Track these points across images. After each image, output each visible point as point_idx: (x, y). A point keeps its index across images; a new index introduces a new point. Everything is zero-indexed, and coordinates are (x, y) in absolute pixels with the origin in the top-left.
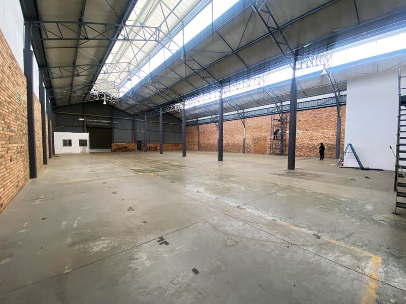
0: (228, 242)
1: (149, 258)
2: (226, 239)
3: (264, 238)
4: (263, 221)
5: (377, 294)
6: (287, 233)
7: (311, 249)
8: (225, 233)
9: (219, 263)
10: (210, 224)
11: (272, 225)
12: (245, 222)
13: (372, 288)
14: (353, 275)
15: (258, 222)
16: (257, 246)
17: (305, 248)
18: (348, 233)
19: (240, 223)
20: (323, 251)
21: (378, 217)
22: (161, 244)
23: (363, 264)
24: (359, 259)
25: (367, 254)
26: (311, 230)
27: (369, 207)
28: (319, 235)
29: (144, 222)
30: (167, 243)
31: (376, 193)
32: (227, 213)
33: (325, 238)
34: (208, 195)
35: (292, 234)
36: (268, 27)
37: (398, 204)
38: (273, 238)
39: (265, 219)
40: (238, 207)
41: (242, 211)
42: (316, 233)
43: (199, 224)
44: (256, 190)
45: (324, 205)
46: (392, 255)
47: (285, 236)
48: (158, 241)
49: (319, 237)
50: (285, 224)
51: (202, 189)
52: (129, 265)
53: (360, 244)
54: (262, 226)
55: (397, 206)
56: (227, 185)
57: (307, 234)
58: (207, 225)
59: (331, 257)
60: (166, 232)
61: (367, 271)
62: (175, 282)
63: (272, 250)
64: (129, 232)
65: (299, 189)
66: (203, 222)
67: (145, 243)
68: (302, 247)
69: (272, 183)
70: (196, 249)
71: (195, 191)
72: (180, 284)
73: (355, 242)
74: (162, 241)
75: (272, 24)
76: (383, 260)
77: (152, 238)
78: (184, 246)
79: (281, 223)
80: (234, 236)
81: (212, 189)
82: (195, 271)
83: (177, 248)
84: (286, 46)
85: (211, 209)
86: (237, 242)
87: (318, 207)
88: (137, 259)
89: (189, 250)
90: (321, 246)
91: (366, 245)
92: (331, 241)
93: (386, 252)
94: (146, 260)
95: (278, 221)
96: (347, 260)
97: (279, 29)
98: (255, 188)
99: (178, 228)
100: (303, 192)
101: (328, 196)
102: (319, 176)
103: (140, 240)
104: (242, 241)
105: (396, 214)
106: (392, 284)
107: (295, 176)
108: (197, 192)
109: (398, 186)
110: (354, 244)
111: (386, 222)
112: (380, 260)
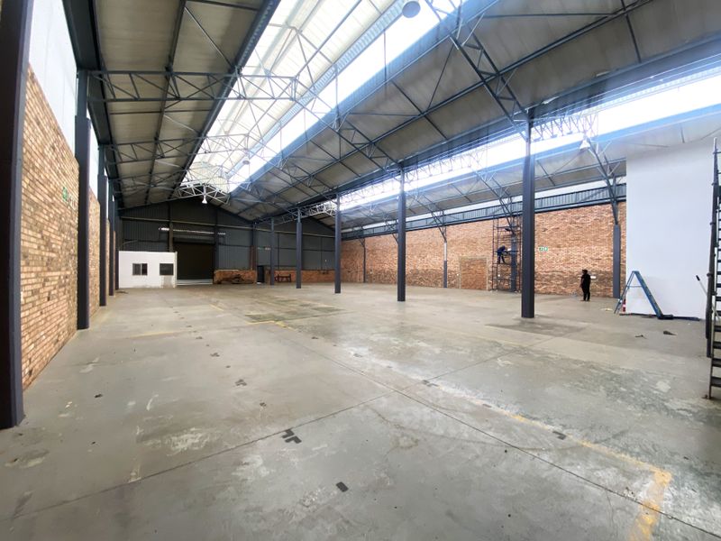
0: (403, 442)
1: (266, 464)
2: (399, 435)
3: (466, 435)
4: (467, 407)
5: (654, 534)
6: (507, 428)
7: (546, 457)
8: (399, 426)
9: (383, 475)
10: (375, 411)
11: (483, 414)
12: (434, 407)
13: (647, 525)
14: (616, 501)
15: (458, 409)
16: (452, 449)
17: (536, 454)
18: (616, 431)
19: (426, 410)
20: (567, 461)
21: (675, 404)
22: (287, 441)
23: (636, 484)
24: (631, 476)
25: (647, 466)
26: (551, 423)
27: (663, 386)
28: (564, 432)
29: (262, 404)
30: (297, 440)
31: (680, 361)
32: (404, 392)
33: (574, 437)
34: (374, 360)
35: (515, 431)
36: (479, 73)
37: (714, 381)
38: (481, 436)
39: (470, 404)
40: (425, 382)
41: (430, 390)
42: (558, 429)
43: (354, 410)
44: (460, 353)
45: (581, 382)
46: (691, 468)
47: (503, 434)
48: (284, 437)
49: (562, 437)
50: (506, 412)
51: (364, 351)
52: (233, 474)
53: (637, 450)
54: (464, 415)
55: (712, 384)
56: (409, 345)
57: (542, 431)
58: (368, 412)
59: (580, 470)
60: (298, 422)
61: (642, 496)
62: (307, 503)
63: (477, 457)
64: (236, 420)
65: (537, 352)
66: (362, 406)
67: (262, 439)
68: (530, 452)
69: (489, 342)
70: (345, 451)
71: (353, 353)
72: (315, 507)
73: (628, 446)
74: (290, 436)
75: (486, 67)
76: (675, 477)
77: (275, 430)
78: (326, 445)
79: (498, 410)
80: (414, 431)
81: (383, 351)
82: (342, 487)
83: (314, 449)
84: (513, 102)
85: (379, 385)
86: (417, 441)
87: (567, 385)
88: (246, 464)
89: (334, 452)
90: (563, 452)
91: (647, 453)
92: (585, 444)
93: (681, 465)
94: (262, 466)
95: (494, 408)
96: (608, 476)
97: (500, 75)
98: (458, 350)
99: (318, 416)
100: (545, 358)
101: (589, 365)
102: (579, 330)
103: (254, 434)
104: (425, 440)
105: (711, 398)
106: (685, 519)
107: (534, 329)
108: (356, 355)
109: (715, 347)
110: (625, 450)
111: (690, 412)
112: (668, 477)
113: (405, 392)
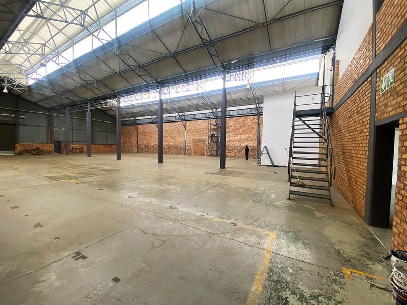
0: (156, 244)
1: (59, 278)
2: (154, 240)
3: (191, 232)
4: (193, 217)
5: (270, 263)
6: (211, 225)
7: (227, 236)
8: (154, 235)
9: (143, 265)
10: (140, 229)
11: (200, 220)
12: (175, 220)
13: (266, 259)
14: (255, 250)
15: (188, 219)
16: (184, 241)
17: (223, 236)
18: (256, 218)
19: (171, 223)
20: (236, 236)
21: (277, 203)
22: (76, 260)
23: (263, 241)
24: (260, 237)
25: (267, 232)
26: (230, 219)
27: (273, 196)
28: (236, 222)
29: (56, 238)
30: (84, 257)
31: (280, 184)
32: (158, 215)
33: (240, 224)
34: (141, 199)
35: (215, 226)
36: (202, 38)
37: (291, 192)
38: (198, 232)
39: (194, 215)
40: (171, 207)
41: (174, 211)
42: (233, 221)
43: (127, 231)
44: (191, 189)
45: (243, 197)
46: (283, 231)
47: (209, 228)
48: (73, 257)
49: (235, 225)
50: (211, 217)
51: (135, 194)
52: (31, 290)
53: (263, 225)
54: (191, 222)
55: (290, 194)
56: (163, 188)
57: (227, 224)
58: (136, 230)
59: (241, 239)
60: (85, 245)
61: (265, 246)
62: (90, 297)
63: (196, 243)
64: (33, 253)
65: (226, 185)
66: (132, 227)
67: (55, 262)
68: (221, 235)
69: (205, 182)
70: (119, 257)
71: (127, 196)
72: (96, 297)
73: (260, 224)
74: (79, 256)
75: (205, 36)
76: (277, 235)
77: (66, 254)
78: (106, 256)
79: (208, 216)
80: (163, 236)
81: (148, 193)
82: (116, 280)
83: (96, 261)
84: (218, 58)
85: (142, 213)
86: (164, 242)
87: (238, 200)
88: (42, 281)
89: (111, 260)
90: (235, 232)
91: (267, 226)
92: (244, 226)
93: (279, 229)
94: (55, 280)
95: (206, 216)
96: (253, 239)
97: (212, 43)
98: (190, 187)
99: (101, 238)
100: (229, 188)
101: (247, 189)
102: (243, 173)
103: (49, 259)
104: (169, 239)
105: (290, 199)
106: (281, 253)
107: (225, 174)
108: (129, 197)
109: (292, 178)
110: (259, 226)
111: (283, 206)
112: (275, 236)
113: (160, 215)
